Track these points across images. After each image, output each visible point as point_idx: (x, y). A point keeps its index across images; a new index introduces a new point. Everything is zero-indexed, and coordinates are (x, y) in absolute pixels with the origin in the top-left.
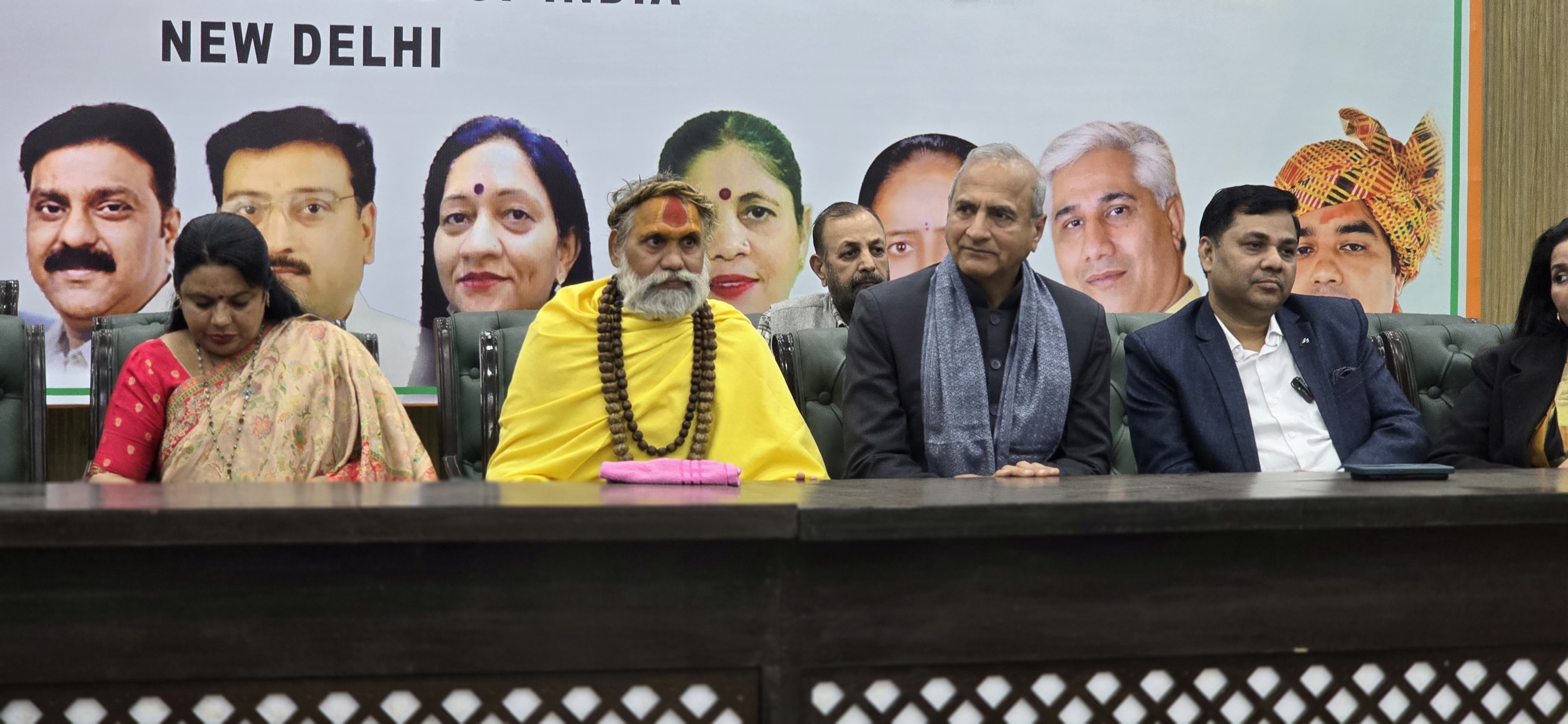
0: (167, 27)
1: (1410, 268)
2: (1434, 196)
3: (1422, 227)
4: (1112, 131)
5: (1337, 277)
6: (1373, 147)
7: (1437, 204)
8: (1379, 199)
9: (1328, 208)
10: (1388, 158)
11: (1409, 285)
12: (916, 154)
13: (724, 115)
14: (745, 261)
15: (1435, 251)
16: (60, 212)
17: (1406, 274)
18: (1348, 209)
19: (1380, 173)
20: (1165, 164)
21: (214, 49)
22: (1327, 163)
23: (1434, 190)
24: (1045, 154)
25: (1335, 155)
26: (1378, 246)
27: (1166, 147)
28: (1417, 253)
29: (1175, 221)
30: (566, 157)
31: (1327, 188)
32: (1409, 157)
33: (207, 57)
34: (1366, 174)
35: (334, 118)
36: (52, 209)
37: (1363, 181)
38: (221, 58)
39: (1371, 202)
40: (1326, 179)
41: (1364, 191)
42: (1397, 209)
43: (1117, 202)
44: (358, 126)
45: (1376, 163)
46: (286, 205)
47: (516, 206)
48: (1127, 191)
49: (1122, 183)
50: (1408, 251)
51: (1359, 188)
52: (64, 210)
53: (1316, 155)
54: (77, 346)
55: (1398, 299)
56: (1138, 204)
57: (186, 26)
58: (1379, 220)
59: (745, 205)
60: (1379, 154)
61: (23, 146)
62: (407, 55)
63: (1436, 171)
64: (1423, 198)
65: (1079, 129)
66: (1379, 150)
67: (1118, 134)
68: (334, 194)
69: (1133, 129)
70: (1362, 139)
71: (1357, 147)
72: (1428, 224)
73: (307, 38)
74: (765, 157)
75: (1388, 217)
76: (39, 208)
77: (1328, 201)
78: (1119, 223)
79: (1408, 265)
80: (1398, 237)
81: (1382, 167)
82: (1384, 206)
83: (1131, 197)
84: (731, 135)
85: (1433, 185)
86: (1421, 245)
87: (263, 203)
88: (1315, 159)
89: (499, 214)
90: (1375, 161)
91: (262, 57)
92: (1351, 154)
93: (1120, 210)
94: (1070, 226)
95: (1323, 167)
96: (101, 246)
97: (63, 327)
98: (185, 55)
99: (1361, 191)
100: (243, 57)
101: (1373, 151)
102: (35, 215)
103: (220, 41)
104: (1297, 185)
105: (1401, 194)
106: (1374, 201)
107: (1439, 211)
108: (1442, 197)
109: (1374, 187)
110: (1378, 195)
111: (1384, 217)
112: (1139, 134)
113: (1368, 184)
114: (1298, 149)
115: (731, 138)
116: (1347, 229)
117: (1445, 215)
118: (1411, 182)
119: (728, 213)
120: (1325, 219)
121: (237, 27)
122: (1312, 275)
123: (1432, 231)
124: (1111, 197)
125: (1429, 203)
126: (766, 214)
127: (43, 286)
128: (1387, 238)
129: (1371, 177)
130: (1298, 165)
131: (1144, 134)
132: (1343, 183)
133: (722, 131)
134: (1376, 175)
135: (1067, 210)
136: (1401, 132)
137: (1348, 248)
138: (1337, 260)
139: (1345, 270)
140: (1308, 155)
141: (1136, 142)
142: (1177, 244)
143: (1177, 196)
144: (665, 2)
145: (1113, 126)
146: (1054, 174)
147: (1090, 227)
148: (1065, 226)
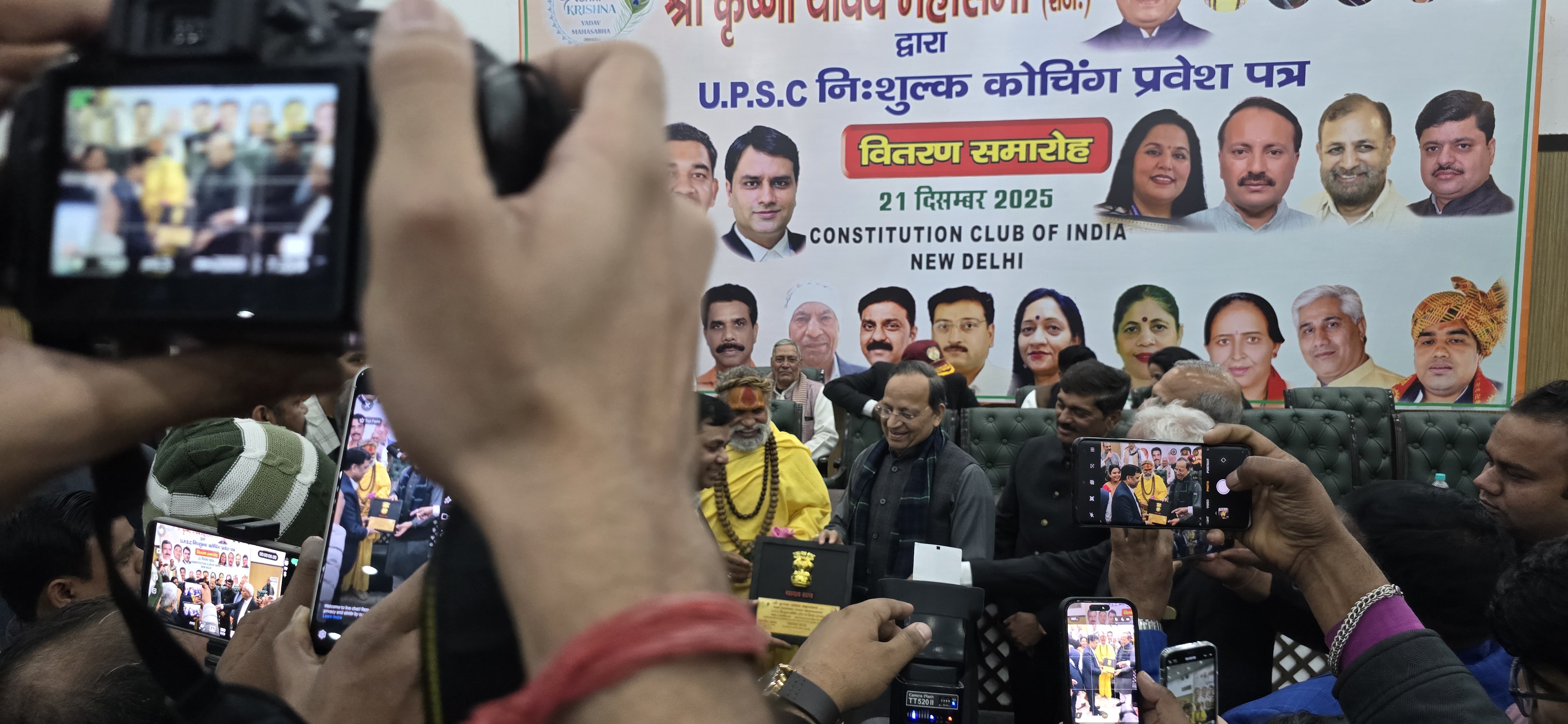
0: (914, 256)
1: (1487, 351)
2: (1502, 317)
3: (1494, 331)
4: (1330, 289)
5: (1447, 355)
6: (1469, 295)
7: (1504, 321)
8: (1471, 319)
9: (1443, 323)
10: (1478, 299)
11: (1487, 358)
12: (1233, 301)
13: (1145, 286)
14: (1153, 347)
15: (1501, 343)
16: (872, 328)
17: (1484, 353)
18: (1454, 323)
19: (1472, 306)
20: (1357, 304)
21: (931, 264)
22: (1443, 302)
23: (1502, 314)
24: (1296, 300)
25: (1447, 298)
26: (1470, 340)
27: (1358, 296)
28: (1491, 343)
29: (1361, 329)
30: (1075, 305)
31: (1443, 314)
32: (1489, 299)
33: (928, 267)
34: (1465, 307)
35: (978, 290)
36: (869, 327)
37: (1462, 310)
38: (934, 268)
39: (1466, 320)
40: (1442, 309)
41: (1463, 315)
42: (1481, 323)
43: (1332, 321)
44: (988, 293)
45: (1470, 302)
46: (958, 325)
47: (1054, 325)
48: (1337, 316)
49: (1335, 312)
50: (1486, 342)
51: (1460, 313)
52: (874, 327)
53: (1437, 299)
55: (1481, 366)
56: (1343, 322)
57: (921, 256)
58: (1471, 328)
59: (1153, 325)
60: (1472, 298)
61: (860, 303)
62: (1009, 264)
63: (1504, 305)
64: (1496, 318)
65: (1314, 289)
66: (1472, 296)
67: (1333, 291)
68: (978, 320)
69: (1341, 288)
70: (1463, 291)
71: (1460, 294)
72: (1498, 330)
73: (968, 259)
74: (1163, 304)
75: (1476, 327)
76: (865, 326)
77: (1443, 319)
78: (1332, 331)
79: (1485, 349)
80: (1481, 336)
81: (1474, 303)
82: (1474, 322)
83: (1338, 318)
84: (1148, 296)
85: (1502, 312)
86: (1493, 340)
87: (949, 323)
88: (1437, 300)
89: (1046, 328)
90: (1469, 301)
91: (950, 267)
92: (1457, 298)
93: (1333, 325)
94: (1307, 332)
95: (1441, 304)
96: (887, 341)
98: (920, 267)
99: (1461, 315)
100: (943, 267)
101: (1468, 296)
102: (863, 328)
103: (933, 261)
104: (1426, 311)
105: (1485, 316)
106: (1468, 320)
107: (1505, 324)
108: (1506, 316)
109: (1468, 313)
110: (1471, 317)
111: (1474, 327)
112: (1344, 290)
113: (1465, 311)
114: (1428, 296)
116: (1453, 333)
117: (1508, 326)
118: (1489, 311)
119: (1146, 327)
120: (1441, 328)
121: (940, 255)
122: (1433, 354)
123: (1500, 334)
124: (1328, 319)
125: (1499, 320)
126: (1163, 328)
127: (865, 357)
128: (1475, 337)
129: (1467, 308)
130: (1428, 303)
131: (1347, 290)
132: (1451, 311)
133: (1143, 293)
134: (1470, 307)
135: (1306, 325)
136: (1485, 286)
137: (1453, 341)
138: (1447, 347)
139: (1451, 351)
140: (1434, 298)
141: (1342, 293)
142: (1362, 339)
143: (1362, 319)
144: (1120, 239)
145: (1331, 287)
146: (1300, 309)
147: (1318, 332)
148: (1305, 332)
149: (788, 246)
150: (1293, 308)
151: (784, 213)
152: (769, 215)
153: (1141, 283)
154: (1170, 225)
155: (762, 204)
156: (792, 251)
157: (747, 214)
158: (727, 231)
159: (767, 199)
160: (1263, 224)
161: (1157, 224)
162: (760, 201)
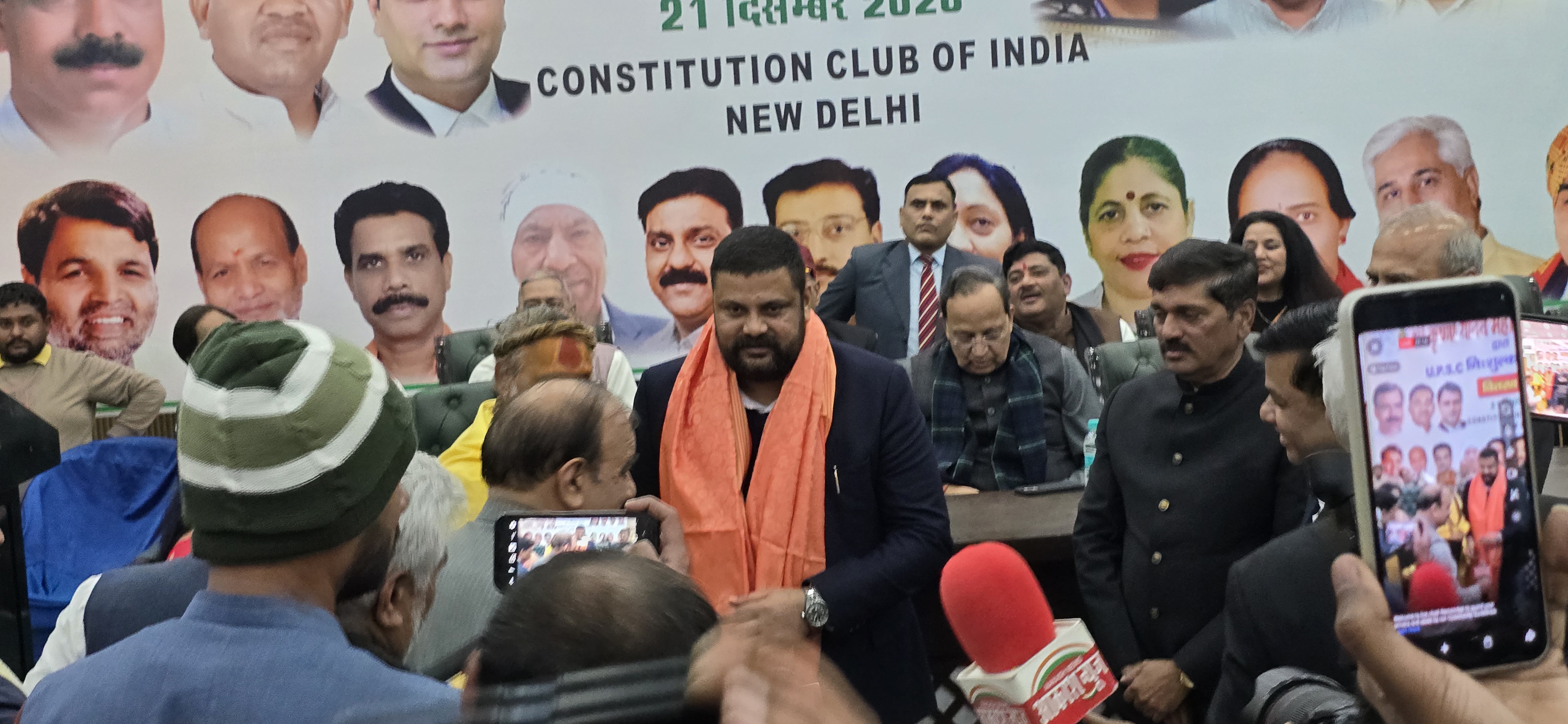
4: (1420, 124)
12: (1268, 154)
13: (1126, 140)
14: (1149, 242)
16: (667, 246)
20: (1462, 145)
21: (763, 124)
24: (1368, 145)
27: (1462, 132)
29: (1471, 185)
30: (1014, 180)
33: (758, 129)
35: (848, 166)
36: (661, 244)
38: (768, 129)
43: (1426, 176)
44: (865, 168)
46: (820, 228)
47: (981, 216)
48: (1433, 167)
52: (670, 244)
54: (685, 336)
56: (1442, 176)
57: (743, 109)
59: (1145, 203)
61: (640, 203)
62: (897, 115)
65: (1394, 124)
67: (1423, 125)
68: (853, 218)
69: (1436, 120)
73: (826, 110)
74: (1159, 167)
76: (653, 244)
78: (1427, 190)
83: (1436, 170)
84: (1132, 154)
87: (804, 228)
89: (970, 223)
91: (796, 126)
93: (1428, 182)
94: (1390, 197)
96: (697, 267)
97: (675, 325)
98: (743, 129)
100: (783, 127)
102: (650, 248)
103: (767, 118)
104: (1566, 150)
112: (1440, 123)
115: (1133, 155)
119: (1133, 209)
121: (777, 107)
124: (1420, 173)
126: (1161, 208)
127: (660, 297)
131: (1444, 124)
133: (1126, 149)
135: (1386, 185)
141: (1438, 129)
142: (1475, 203)
143: (1471, 169)
144: (1079, 59)
145: (1420, 120)
146: (1376, 159)
147: (1406, 196)
148: (1386, 197)
149: (498, 105)
150: (1364, 158)
151: (484, 44)
152: (455, 48)
153: (1120, 134)
154: (1159, 32)
155: (440, 30)
156: (505, 113)
157: (413, 50)
158: (378, 82)
159: (448, 18)
160: (1307, 21)
161: (1138, 31)
162: (435, 23)
